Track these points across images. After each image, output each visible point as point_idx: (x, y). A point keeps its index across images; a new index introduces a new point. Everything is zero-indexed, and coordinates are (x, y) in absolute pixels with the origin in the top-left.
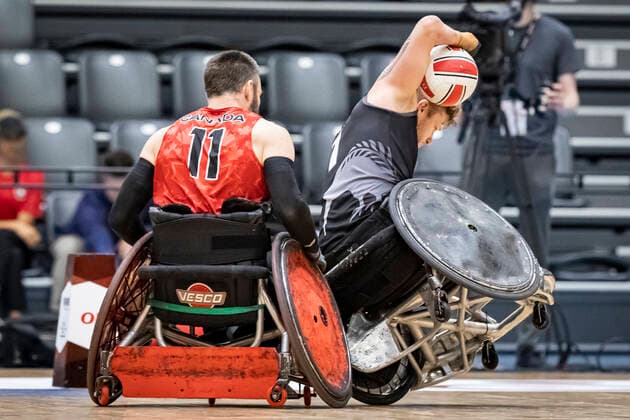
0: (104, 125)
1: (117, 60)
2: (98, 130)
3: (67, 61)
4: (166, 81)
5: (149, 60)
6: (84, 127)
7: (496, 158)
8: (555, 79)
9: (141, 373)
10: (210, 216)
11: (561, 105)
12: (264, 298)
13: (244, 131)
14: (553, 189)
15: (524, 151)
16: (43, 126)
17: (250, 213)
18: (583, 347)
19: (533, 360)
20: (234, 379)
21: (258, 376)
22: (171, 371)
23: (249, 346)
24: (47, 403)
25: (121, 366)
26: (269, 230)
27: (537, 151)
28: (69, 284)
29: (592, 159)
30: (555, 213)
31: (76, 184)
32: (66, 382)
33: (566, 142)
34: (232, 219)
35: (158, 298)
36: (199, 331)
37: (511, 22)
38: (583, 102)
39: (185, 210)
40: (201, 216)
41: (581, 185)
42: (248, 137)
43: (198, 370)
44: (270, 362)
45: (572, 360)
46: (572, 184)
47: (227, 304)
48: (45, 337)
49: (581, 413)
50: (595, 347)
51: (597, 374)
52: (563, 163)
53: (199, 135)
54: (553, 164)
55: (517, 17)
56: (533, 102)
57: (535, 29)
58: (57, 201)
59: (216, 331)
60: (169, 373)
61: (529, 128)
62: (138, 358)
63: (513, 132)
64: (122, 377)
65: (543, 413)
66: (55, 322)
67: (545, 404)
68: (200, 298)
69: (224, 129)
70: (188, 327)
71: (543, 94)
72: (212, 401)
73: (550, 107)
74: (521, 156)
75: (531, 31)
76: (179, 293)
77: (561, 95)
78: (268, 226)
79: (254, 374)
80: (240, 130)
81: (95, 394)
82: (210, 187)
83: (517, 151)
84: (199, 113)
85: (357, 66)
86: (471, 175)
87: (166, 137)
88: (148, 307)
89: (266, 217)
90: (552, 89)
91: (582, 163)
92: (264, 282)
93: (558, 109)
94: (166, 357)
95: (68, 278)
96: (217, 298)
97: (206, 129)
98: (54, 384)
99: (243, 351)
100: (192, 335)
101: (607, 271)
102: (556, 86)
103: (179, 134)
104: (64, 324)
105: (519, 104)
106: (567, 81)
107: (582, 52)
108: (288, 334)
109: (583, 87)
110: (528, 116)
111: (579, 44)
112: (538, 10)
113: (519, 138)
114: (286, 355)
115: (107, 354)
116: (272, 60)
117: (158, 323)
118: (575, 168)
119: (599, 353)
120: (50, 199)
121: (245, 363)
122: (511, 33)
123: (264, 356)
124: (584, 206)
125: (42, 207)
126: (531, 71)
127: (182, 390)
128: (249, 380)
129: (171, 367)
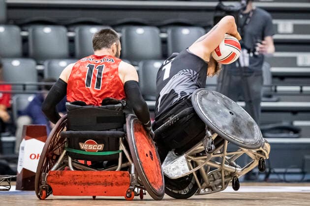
0: (41, 62)
1: (47, 30)
2: (38, 64)
3: (23, 30)
4: (71, 40)
5: (63, 30)
6: (31, 63)
7: (234, 78)
8: (263, 39)
9: (62, 184)
10: (96, 107)
11: (266, 51)
12: (122, 147)
13: (114, 67)
14: (262, 93)
15: (248, 74)
16: (11, 62)
17: (116, 105)
18: (277, 170)
19: (252, 177)
20: (107, 186)
21: (119, 185)
22: (76, 182)
23: (115, 170)
24: (13, 198)
25: (52, 180)
26: (124, 113)
27: (254, 74)
28: (24, 140)
29: (281, 78)
30: (263, 104)
31: (27, 91)
32: (23, 188)
33: (268, 70)
34: (107, 108)
35: (70, 147)
36: (89, 163)
37: (242, 11)
38: (277, 50)
39: (83, 104)
40: (91, 107)
41: (276, 91)
42: (117, 70)
43: (90, 182)
44: (126, 178)
45: (272, 177)
46: (271, 91)
47: (104, 150)
48: (12, 166)
49: (276, 203)
50: (283, 170)
51: (284, 184)
52: (267, 80)
53: (91, 68)
54: (262, 80)
55: (245, 8)
56: (252, 50)
57: (253, 14)
58: (18, 99)
59: (97, 163)
60: (75, 183)
61: (250, 63)
62: (60, 176)
63: (242, 65)
64: (52, 185)
65: (257, 202)
66: (17, 159)
67: (258, 198)
68: (91, 147)
69: (104, 65)
70: (84, 161)
71: (257, 46)
72: (94, 197)
73: (261, 53)
74: (246, 76)
75: (251, 15)
76: (81, 144)
77: (266, 46)
78: (124, 111)
79: (117, 184)
80: (112, 66)
81: (39, 194)
82: (97, 93)
83: (244, 74)
84: (90, 57)
85: (166, 32)
86: (222, 86)
87: (74, 68)
88: (65, 151)
89: (123, 107)
90: (261, 44)
91: (277, 80)
92: (122, 139)
93: (264, 53)
94: (74, 176)
95: (23, 137)
96: (99, 147)
97: (94, 65)
98: (17, 189)
99: (112, 173)
100: (86, 165)
101: (288, 133)
102: (264, 42)
103: (81, 67)
104: (21, 159)
105: (245, 51)
106: (269, 40)
107: (276, 26)
108: (134, 164)
109: (277, 43)
110: (250, 57)
111: (275, 22)
112: (254, 5)
113: (245, 68)
114: (134, 175)
115: (45, 174)
116: (124, 30)
117: (70, 159)
118: (273, 82)
119: (285, 173)
120: (14, 98)
121: (113, 179)
122: (241, 16)
123: (123, 175)
124: (277, 101)
125: (11, 102)
126: (251, 35)
127: (82, 192)
128: (115, 187)
129: (76, 181)
